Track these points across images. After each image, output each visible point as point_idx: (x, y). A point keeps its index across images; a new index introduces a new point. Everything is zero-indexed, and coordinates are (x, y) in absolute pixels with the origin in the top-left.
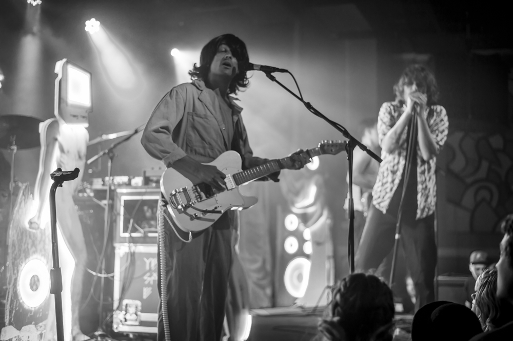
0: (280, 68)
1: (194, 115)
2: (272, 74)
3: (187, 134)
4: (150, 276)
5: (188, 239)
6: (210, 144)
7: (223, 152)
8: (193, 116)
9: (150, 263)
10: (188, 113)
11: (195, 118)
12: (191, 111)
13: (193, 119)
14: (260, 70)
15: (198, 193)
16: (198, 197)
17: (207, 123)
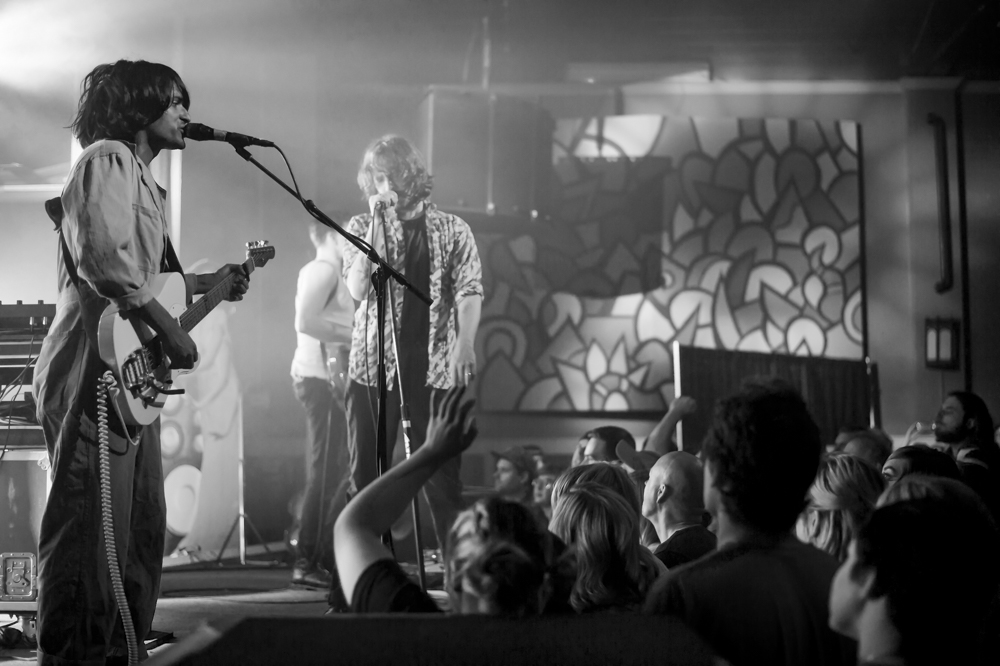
0: (261, 138)
1: (140, 210)
8: (137, 211)
10: (133, 205)
11: (141, 216)
12: (135, 202)
13: (138, 217)
14: (226, 140)
17: (155, 226)
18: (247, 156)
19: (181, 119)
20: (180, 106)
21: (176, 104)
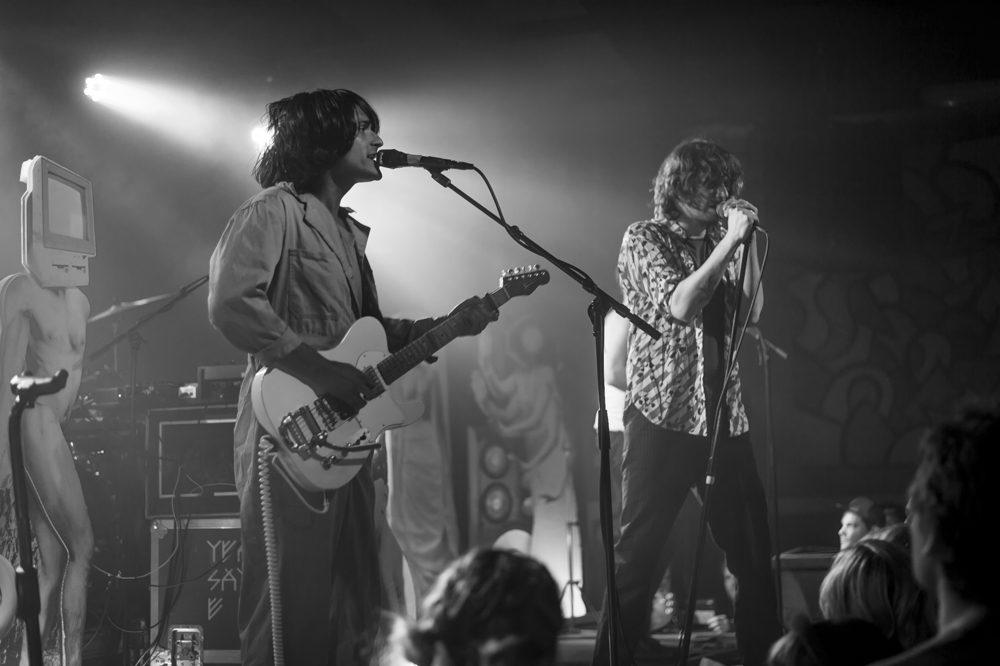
0: (458, 160)
1: (301, 254)
2: (444, 173)
3: (288, 291)
4: (220, 576)
5: (322, 508)
6: (333, 310)
7: (352, 322)
8: (298, 257)
9: (219, 549)
10: (290, 251)
11: (304, 261)
12: (294, 247)
13: (300, 263)
14: (420, 166)
15: (327, 413)
16: (328, 421)
17: (326, 269)
18: (445, 182)
19: (372, 145)
20: (368, 131)
21: (364, 129)
